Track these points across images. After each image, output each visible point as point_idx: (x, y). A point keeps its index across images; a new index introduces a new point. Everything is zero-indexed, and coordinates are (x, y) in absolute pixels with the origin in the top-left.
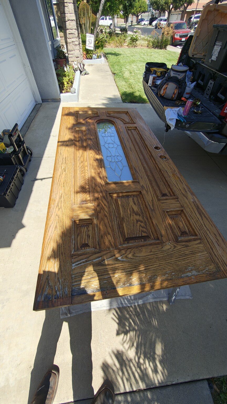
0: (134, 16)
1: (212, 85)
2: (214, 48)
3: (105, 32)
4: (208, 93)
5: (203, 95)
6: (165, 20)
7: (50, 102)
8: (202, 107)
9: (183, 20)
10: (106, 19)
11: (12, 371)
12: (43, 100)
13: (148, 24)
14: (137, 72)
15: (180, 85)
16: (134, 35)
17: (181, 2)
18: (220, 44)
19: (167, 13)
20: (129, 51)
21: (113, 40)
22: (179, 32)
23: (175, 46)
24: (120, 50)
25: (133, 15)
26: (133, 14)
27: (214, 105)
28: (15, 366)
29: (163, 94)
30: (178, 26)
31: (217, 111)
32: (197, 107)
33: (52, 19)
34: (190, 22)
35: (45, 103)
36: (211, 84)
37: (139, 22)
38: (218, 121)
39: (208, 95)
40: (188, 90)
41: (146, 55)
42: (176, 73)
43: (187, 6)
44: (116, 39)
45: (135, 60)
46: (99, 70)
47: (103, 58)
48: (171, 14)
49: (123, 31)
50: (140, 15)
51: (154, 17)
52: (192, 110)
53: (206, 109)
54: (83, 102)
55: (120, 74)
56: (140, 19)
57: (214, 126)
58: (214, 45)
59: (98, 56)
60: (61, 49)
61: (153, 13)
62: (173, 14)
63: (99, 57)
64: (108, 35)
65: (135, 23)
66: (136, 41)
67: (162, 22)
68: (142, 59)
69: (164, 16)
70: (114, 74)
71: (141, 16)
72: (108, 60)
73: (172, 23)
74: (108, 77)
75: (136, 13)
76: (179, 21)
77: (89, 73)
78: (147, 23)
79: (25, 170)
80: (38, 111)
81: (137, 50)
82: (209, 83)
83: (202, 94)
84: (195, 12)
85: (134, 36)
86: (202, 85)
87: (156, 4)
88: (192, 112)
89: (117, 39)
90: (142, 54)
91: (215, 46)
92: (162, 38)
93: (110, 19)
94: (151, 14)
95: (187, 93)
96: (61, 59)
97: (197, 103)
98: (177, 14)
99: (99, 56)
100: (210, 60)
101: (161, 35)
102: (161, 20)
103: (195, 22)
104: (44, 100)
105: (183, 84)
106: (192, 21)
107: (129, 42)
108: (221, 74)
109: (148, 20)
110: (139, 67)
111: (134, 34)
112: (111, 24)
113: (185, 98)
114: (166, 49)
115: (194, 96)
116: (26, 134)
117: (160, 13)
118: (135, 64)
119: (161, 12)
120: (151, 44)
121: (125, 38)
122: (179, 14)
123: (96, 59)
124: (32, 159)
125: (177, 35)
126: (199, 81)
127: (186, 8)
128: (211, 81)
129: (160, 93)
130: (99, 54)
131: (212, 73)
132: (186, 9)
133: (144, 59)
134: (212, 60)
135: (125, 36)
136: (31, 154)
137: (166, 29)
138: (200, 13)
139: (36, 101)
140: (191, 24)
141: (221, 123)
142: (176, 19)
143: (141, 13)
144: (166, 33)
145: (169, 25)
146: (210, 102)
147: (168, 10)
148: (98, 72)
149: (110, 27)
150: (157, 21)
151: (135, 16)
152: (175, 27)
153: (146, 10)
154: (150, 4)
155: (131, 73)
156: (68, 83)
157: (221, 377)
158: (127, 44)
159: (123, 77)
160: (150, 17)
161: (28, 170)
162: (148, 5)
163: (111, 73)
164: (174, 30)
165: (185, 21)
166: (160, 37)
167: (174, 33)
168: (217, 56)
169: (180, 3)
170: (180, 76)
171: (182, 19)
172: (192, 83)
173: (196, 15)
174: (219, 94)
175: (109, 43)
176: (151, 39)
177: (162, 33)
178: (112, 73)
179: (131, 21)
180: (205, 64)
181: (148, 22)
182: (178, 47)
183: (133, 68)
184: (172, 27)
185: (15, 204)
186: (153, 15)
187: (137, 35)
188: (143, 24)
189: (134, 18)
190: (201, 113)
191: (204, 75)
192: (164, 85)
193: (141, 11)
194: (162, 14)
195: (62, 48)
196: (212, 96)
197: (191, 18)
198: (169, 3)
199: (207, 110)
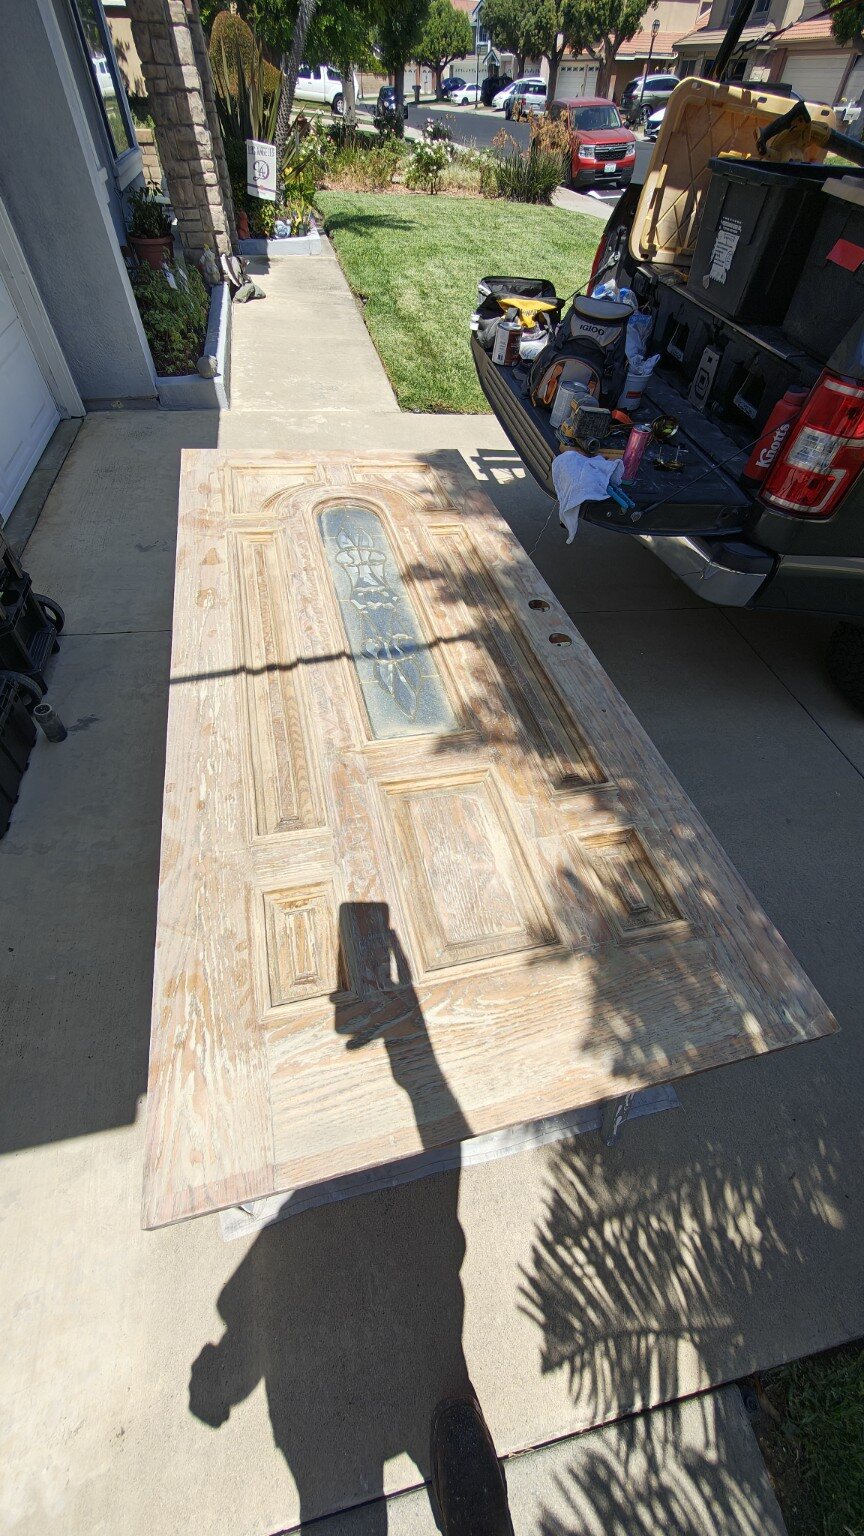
0: (422, 69)
1: (715, 363)
2: (717, 240)
3: (319, 131)
4: (701, 392)
5: (685, 398)
6: (541, 90)
7: (117, 409)
8: (683, 447)
9: (605, 96)
10: (318, 76)
11: (50, 1456)
12: (90, 404)
13: (479, 99)
14: (446, 291)
15: (605, 366)
16: (430, 147)
17: (596, 26)
18: (736, 227)
19: (545, 64)
20: (414, 206)
21: (350, 162)
22: (592, 140)
23: (582, 188)
24: (378, 204)
25: (419, 64)
26: (422, 61)
27: (721, 435)
28: (60, 1438)
29: (547, 397)
30: (589, 118)
31: (734, 458)
32: (667, 446)
33: (101, 64)
34: (632, 103)
35: (98, 413)
36: (710, 360)
37: (445, 92)
38: (739, 496)
39: (701, 398)
40: (633, 383)
41: (477, 224)
42: (589, 325)
43: (618, 43)
44: (362, 156)
45: (438, 243)
46: (302, 281)
47: (314, 235)
48: (559, 68)
49: (384, 126)
50: (446, 63)
51: (500, 75)
52: (649, 456)
53: (699, 453)
54: (250, 410)
55: (385, 299)
56: (447, 80)
57: (725, 515)
58: (717, 230)
59: (298, 228)
60: (149, 199)
61: (493, 59)
62: (569, 69)
63: (301, 230)
64: (329, 142)
65: (428, 92)
66: (439, 168)
67: (530, 97)
68: (461, 242)
69: (537, 73)
70: (362, 297)
71: (452, 67)
72: (335, 240)
73: (564, 107)
74: (339, 308)
75: (431, 57)
76: (590, 98)
77: (266, 292)
78: (474, 95)
79: (38, 690)
80: (70, 447)
81: (442, 206)
82: (705, 358)
83: (682, 396)
84: (645, 66)
85: (427, 150)
86: (681, 360)
87: (503, 27)
88: (649, 463)
89: (363, 158)
90: (462, 222)
91: (721, 233)
92: (534, 160)
93: (331, 75)
94: (486, 63)
95: (631, 395)
96: (153, 236)
97: (667, 431)
98: (582, 69)
99: (301, 227)
100: (705, 277)
101: (529, 149)
102: (525, 88)
103: (648, 101)
104: (92, 401)
105: (617, 364)
106: (639, 98)
107: (409, 172)
108: (741, 330)
109: (477, 86)
110: (455, 273)
111: (428, 141)
112: (339, 97)
113: (624, 410)
114: (549, 204)
115: (655, 400)
116: (30, 542)
117: (521, 63)
118: (437, 261)
119: (524, 59)
120: (494, 181)
121: (393, 156)
122: (591, 69)
123: (290, 236)
124: (64, 643)
125: (585, 149)
126: (671, 348)
127: (612, 50)
128: (709, 352)
129: (536, 394)
130: (299, 220)
131: (710, 322)
132: (615, 53)
133: (472, 241)
134: (712, 280)
135: (393, 150)
136: (59, 623)
137: (544, 130)
138: (665, 69)
139: (60, 408)
140: (634, 107)
141: (748, 503)
142: (579, 89)
143: (449, 58)
144: (547, 142)
145: (553, 109)
146: (707, 422)
147: (549, 54)
148: (300, 287)
149: (333, 107)
150: (513, 92)
151: (427, 69)
152: (578, 118)
153: (470, 47)
154: (480, 24)
155: (424, 295)
156: (184, 336)
157: (783, 1368)
158: (403, 179)
159: (397, 311)
160: (484, 76)
161: (51, 687)
162: (474, 28)
163: (350, 296)
164: (575, 133)
165: (614, 100)
166: (526, 157)
167: (575, 144)
168: (728, 268)
169: (591, 30)
170: (604, 338)
171: (601, 90)
172: (645, 360)
173: (651, 78)
174: (737, 396)
175: (335, 171)
176: (494, 163)
177: (531, 142)
178: (355, 294)
179: (413, 87)
180: (687, 290)
181: (479, 92)
182: (593, 193)
183: (431, 274)
184: (566, 121)
185: (9, 824)
186: (497, 68)
187: (440, 148)
188: (459, 100)
189: (423, 76)
190: (679, 470)
191: (685, 329)
192: (548, 367)
193: (452, 49)
194: (528, 66)
195: (151, 192)
196: (715, 404)
197: (635, 85)
198: (552, 25)
199: (702, 456)
